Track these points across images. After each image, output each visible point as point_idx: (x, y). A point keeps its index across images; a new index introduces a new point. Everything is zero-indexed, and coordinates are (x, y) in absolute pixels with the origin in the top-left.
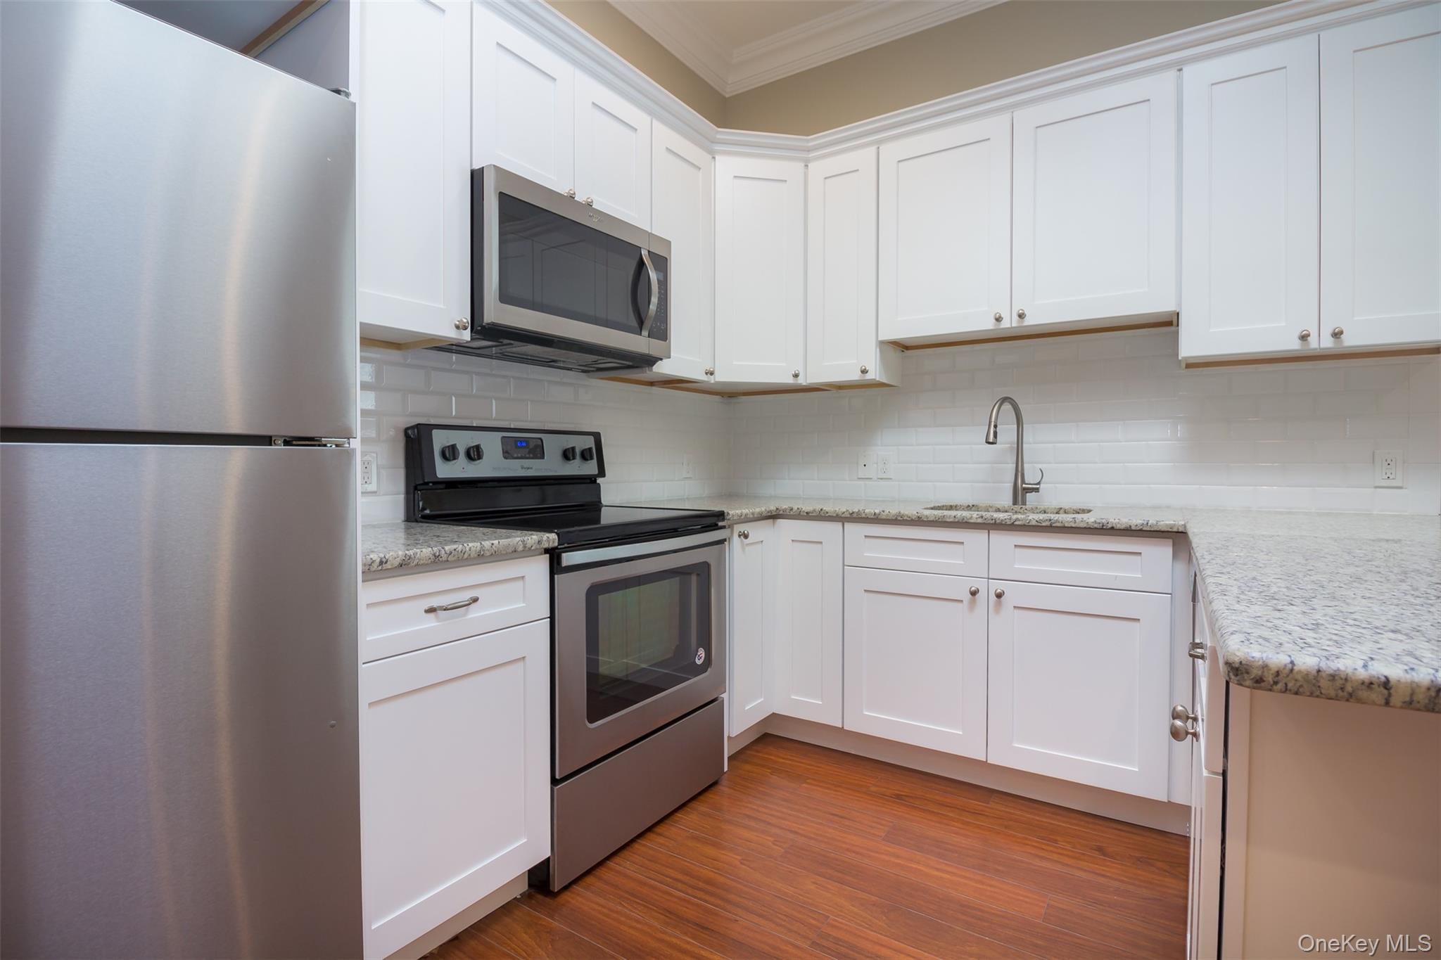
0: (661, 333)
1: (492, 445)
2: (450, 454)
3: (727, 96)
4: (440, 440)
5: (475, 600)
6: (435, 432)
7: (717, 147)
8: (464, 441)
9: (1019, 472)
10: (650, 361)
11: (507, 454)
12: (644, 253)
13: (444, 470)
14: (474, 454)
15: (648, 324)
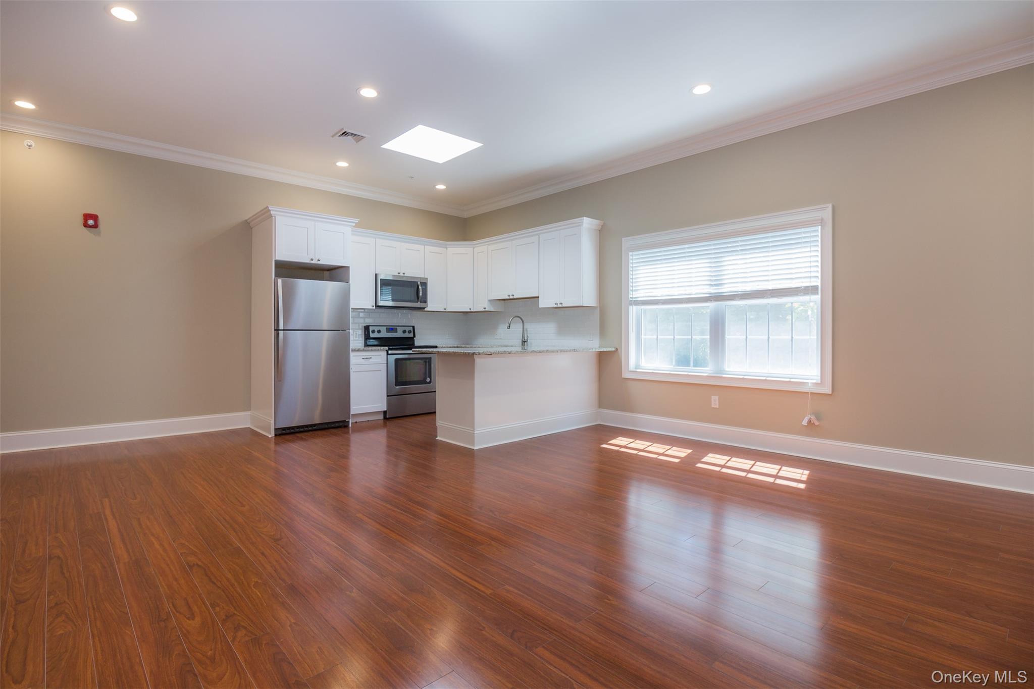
0: (425, 302)
1: (383, 329)
2: (373, 332)
3: (466, 217)
4: (371, 329)
5: (371, 358)
6: (370, 327)
7: (448, 246)
8: (376, 329)
9: (523, 337)
10: (424, 308)
11: (387, 332)
12: (419, 283)
13: (372, 335)
14: (379, 332)
15: (420, 299)
